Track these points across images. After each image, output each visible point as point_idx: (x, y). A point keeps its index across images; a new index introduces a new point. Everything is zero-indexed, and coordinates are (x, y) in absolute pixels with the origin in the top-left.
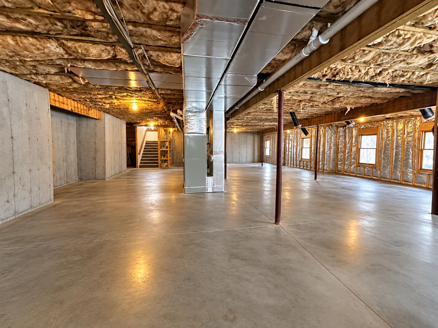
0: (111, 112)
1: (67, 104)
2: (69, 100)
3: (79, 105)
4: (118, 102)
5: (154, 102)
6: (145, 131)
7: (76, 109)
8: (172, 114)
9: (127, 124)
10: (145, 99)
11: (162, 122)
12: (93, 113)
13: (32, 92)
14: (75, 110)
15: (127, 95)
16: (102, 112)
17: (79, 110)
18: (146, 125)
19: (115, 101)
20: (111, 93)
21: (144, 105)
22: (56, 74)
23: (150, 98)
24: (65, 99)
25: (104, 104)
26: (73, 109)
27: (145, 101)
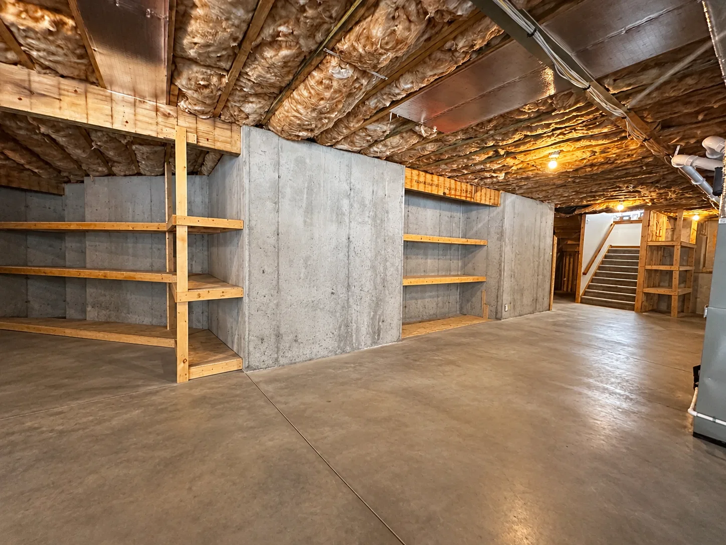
0: (517, 188)
1: (437, 186)
2: (441, 178)
3: (459, 183)
4: (517, 162)
5: (606, 136)
6: (612, 223)
7: (453, 192)
8: (678, 160)
9: (556, 210)
10: (574, 135)
11: (654, 195)
12: (483, 196)
13: (382, 173)
14: (450, 194)
15: (526, 136)
16: (501, 191)
17: (458, 193)
18: (608, 210)
19: (510, 161)
20: (492, 144)
21: (579, 155)
22: (393, 134)
23: (588, 126)
24: (435, 177)
25: (494, 175)
26: (447, 192)
27: (578, 139)
